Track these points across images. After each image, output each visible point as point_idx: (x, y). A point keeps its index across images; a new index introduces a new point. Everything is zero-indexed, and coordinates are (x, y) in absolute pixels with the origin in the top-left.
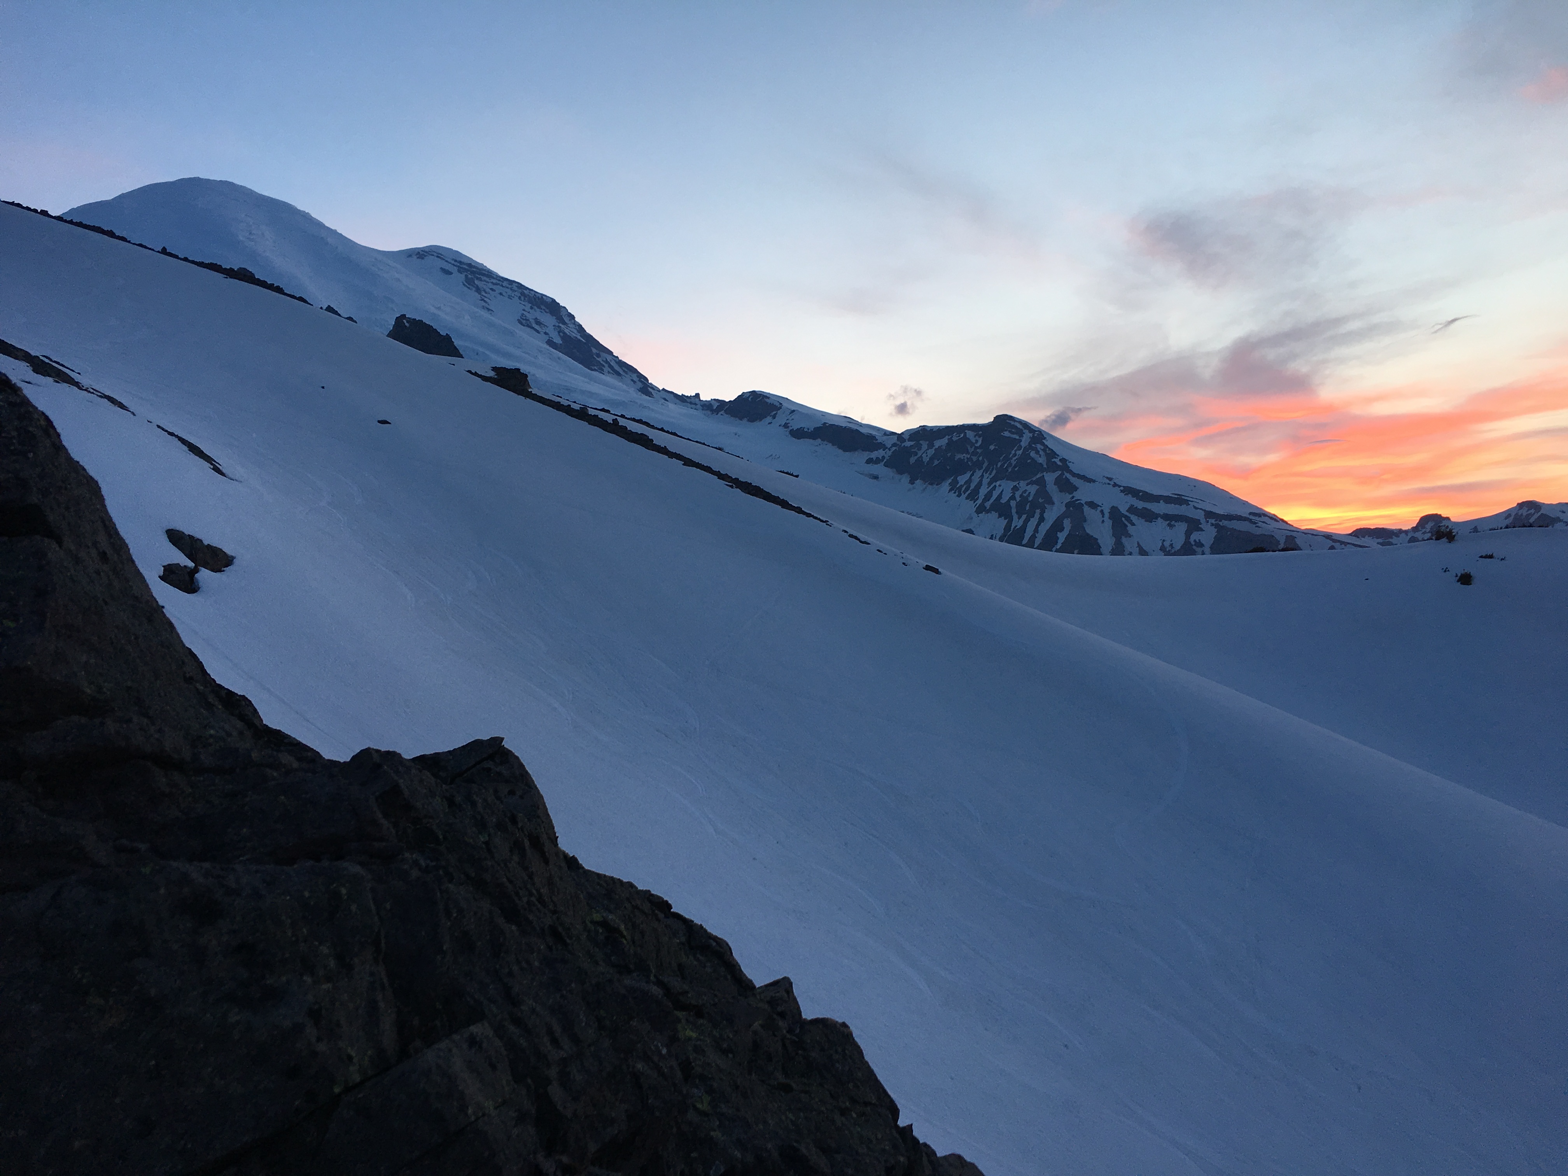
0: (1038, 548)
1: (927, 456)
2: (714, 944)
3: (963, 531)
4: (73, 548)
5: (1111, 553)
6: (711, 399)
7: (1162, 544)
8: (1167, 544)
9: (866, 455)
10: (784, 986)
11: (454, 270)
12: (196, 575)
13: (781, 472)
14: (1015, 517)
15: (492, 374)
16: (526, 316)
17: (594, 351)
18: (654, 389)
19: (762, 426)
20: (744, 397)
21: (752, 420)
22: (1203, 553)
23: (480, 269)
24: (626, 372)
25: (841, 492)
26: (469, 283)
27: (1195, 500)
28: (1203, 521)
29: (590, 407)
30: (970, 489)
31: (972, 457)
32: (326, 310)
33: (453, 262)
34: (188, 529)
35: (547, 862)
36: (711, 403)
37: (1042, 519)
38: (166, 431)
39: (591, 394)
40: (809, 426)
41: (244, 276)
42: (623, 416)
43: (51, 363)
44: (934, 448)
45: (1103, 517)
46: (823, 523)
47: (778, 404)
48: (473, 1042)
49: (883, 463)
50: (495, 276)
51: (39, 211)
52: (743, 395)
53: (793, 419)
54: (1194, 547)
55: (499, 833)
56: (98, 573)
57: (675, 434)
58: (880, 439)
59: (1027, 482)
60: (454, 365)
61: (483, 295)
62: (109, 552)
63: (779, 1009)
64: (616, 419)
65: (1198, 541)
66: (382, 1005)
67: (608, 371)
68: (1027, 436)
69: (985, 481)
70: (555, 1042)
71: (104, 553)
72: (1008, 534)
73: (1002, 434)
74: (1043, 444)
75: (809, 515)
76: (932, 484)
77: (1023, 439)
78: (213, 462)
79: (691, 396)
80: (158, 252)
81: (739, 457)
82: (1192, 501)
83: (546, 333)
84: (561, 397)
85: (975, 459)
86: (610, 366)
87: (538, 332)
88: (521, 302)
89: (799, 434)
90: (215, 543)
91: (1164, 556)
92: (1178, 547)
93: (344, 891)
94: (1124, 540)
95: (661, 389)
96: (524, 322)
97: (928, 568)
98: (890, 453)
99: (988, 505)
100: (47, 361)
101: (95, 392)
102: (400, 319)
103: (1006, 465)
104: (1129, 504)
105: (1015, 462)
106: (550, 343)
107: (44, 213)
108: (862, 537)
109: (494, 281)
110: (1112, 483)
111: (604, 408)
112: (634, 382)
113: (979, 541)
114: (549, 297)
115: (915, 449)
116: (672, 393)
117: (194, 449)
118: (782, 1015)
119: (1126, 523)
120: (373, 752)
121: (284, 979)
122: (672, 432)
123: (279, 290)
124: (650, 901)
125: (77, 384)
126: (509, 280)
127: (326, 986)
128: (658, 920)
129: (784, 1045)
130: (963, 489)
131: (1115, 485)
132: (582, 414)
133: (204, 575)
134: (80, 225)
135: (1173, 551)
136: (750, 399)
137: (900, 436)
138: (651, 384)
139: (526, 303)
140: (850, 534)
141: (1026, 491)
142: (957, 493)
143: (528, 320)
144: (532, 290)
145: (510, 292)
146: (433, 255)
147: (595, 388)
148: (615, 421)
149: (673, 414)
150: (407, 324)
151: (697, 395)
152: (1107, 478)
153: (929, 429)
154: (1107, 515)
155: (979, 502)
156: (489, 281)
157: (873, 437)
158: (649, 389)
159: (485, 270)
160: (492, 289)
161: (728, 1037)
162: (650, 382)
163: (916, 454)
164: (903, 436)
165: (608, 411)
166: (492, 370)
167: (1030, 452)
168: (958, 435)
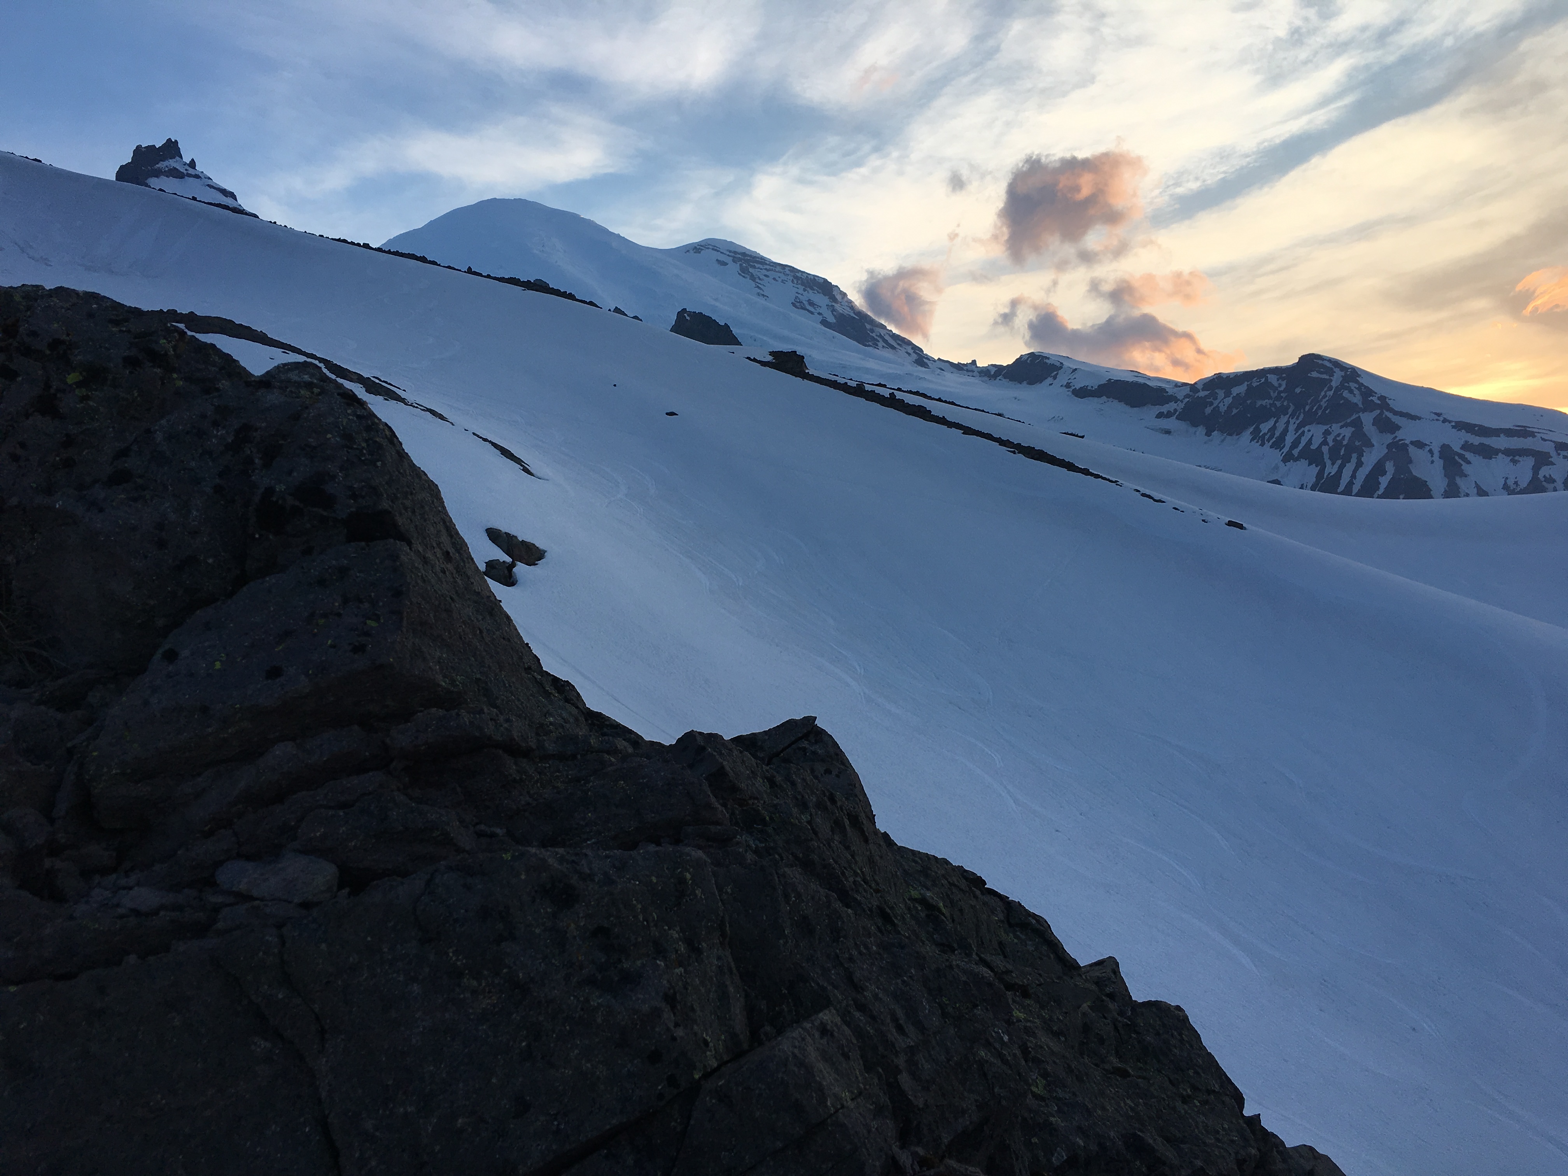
0: (1357, 495)
1: (1224, 405)
2: (1034, 922)
3: (1268, 482)
4: (421, 549)
5: (1443, 496)
6: (989, 365)
7: (1505, 481)
8: (1510, 482)
9: (1157, 409)
10: (1108, 967)
11: (729, 260)
12: (514, 570)
13: (1065, 433)
14: (1328, 463)
15: (769, 358)
16: (799, 299)
17: (868, 326)
18: (929, 360)
19: (1042, 389)
20: (1023, 359)
21: (1031, 383)
22: (1555, 490)
23: (755, 257)
24: (901, 345)
25: (1131, 450)
26: (744, 271)
27: (1544, 431)
28: (1553, 453)
29: (866, 383)
30: (1275, 437)
31: (1275, 402)
32: (613, 312)
33: (728, 253)
34: (504, 527)
35: (866, 841)
36: (989, 368)
37: (1359, 464)
38: (481, 438)
39: (868, 371)
40: (1093, 383)
41: (540, 286)
42: (899, 390)
43: (380, 383)
44: (1232, 396)
45: (1432, 456)
46: (1113, 484)
47: (1058, 364)
48: (824, 1031)
49: (1175, 416)
50: (768, 263)
51: (362, 245)
52: (1022, 358)
53: (1075, 378)
54: (1544, 483)
55: (820, 812)
56: (443, 572)
57: (953, 403)
58: (1171, 391)
59: (1341, 424)
60: (733, 353)
61: (757, 282)
62: (452, 551)
63: (1108, 990)
64: (893, 393)
65: (1548, 477)
66: (731, 989)
67: (883, 346)
68: (1338, 375)
69: (1292, 427)
70: (900, 1029)
71: (448, 553)
72: (1321, 482)
73: (1309, 375)
74: (1357, 382)
75: (1097, 476)
76: (1230, 434)
77: (1334, 379)
78: (523, 464)
79: (967, 363)
80: (465, 272)
81: (1020, 421)
82: (1539, 433)
83: (819, 314)
84: (837, 376)
85: (1278, 404)
86: (885, 341)
87: (812, 313)
88: (793, 285)
89: (1082, 393)
90: (528, 539)
91: (1508, 495)
92: (1523, 484)
93: (688, 876)
94: (1458, 480)
95: (936, 359)
96: (798, 304)
97: (1230, 524)
98: (1182, 405)
99: (1296, 452)
100: (377, 381)
101: (418, 406)
102: (681, 314)
103: (1315, 408)
104: (1463, 440)
105: (1326, 405)
106: (824, 323)
107: (366, 246)
108: (1157, 496)
109: (768, 267)
110: (1441, 418)
111: (880, 383)
112: (909, 354)
113: (1288, 492)
114: (821, 277)
115: (1210, 399)
116: (948, 362)
117: (506, 453)
118: (1111, 996)
119: (1460, 461)
120: (697, 735)
121: (639, 963)
122: (949, 401)
123: (571, 297)
124: (966, 879)
125: (403, 401)
126: (782, 264)
127: (679, 970)
128: (976, 897)
129: (1116, 1028)
130: (1267, 437)
131: (1445, 421)
132: (859, 391)
133: (520, 569)
134: (396, 253)
135: (1519, 489)
136: (1028, 361)
137: (1193, 387)
138: (926, 355)
139: (799, 286)
140: (1142, 493)
141: (1339, 435)
142: (1260, 442)
143: (802, 302)
144: (804, 272)
145: (783, 277)
146: (708, 248)
147: (871, 364)
148: (892, 394)
149: (950, 385)
150: (688, 318)
151: (974, 362)
152: (1436, 414)
153: (1225, 377)
154: (1436, 454)
155: (1285, 450)
156: (763, 268)
157: (1161, 390)
158: (924, 359)
159: (758, 258)
160: (766, 276)
161: (1058, 1018)
162: (925, 353)
163: (1211, 404)
164: (1196, 386)
165: (885, 386)
166: (770, 355)
167: (1343, 391)
168: (1258, 380)
